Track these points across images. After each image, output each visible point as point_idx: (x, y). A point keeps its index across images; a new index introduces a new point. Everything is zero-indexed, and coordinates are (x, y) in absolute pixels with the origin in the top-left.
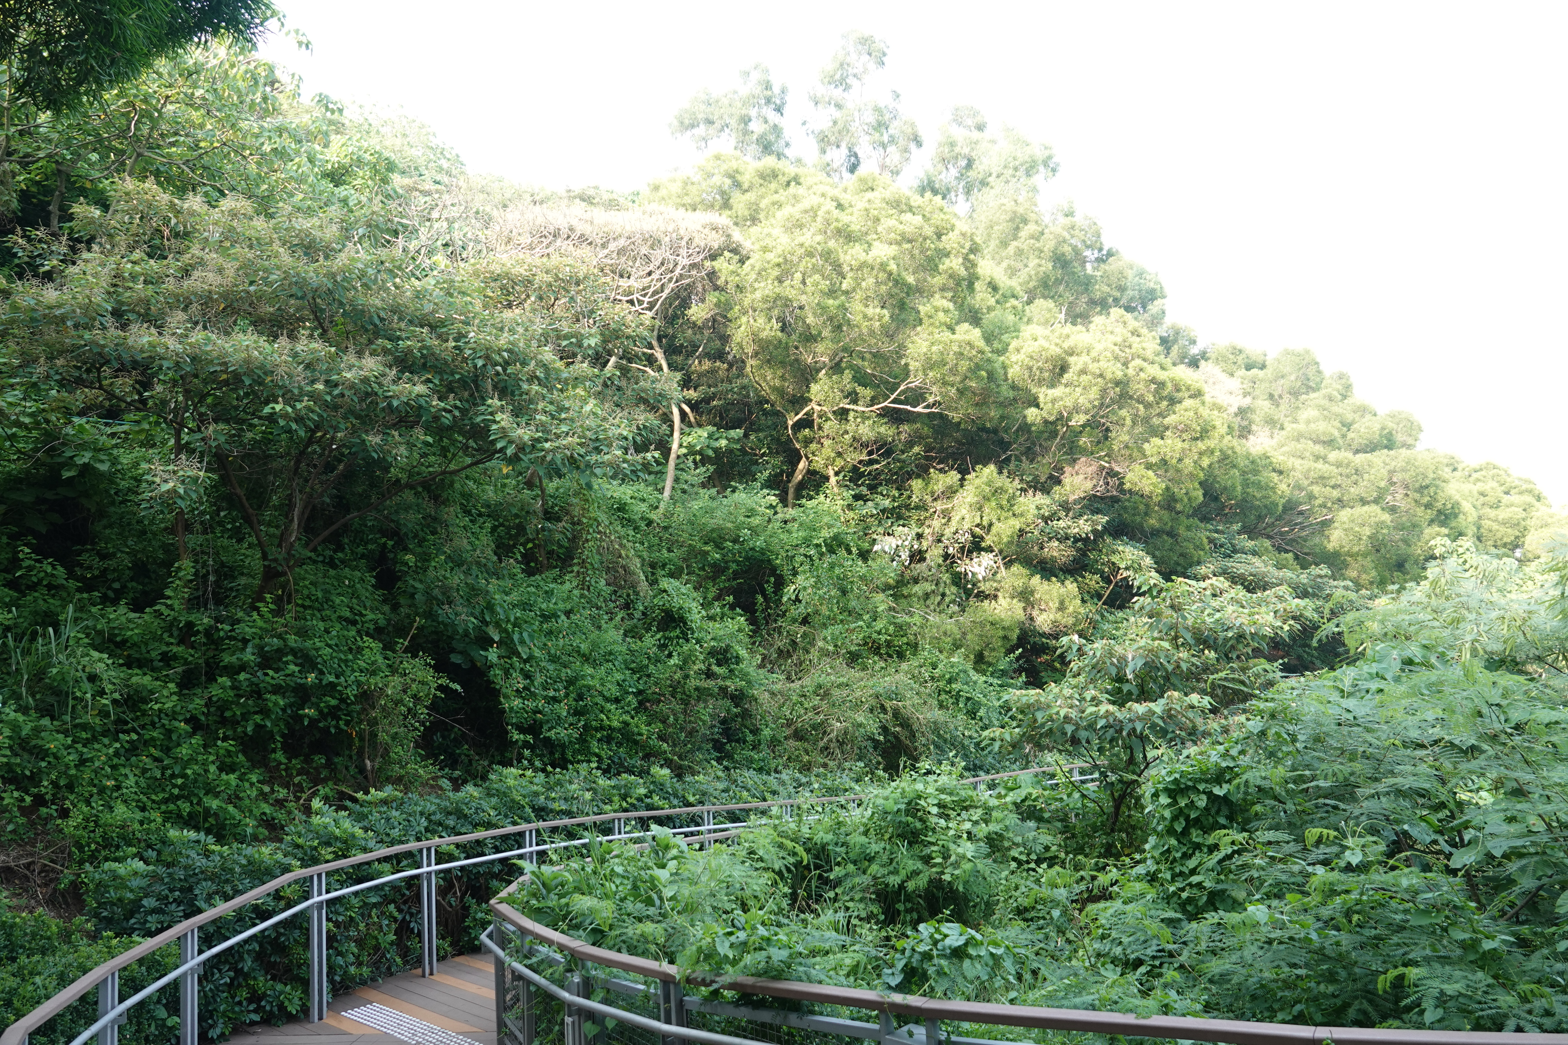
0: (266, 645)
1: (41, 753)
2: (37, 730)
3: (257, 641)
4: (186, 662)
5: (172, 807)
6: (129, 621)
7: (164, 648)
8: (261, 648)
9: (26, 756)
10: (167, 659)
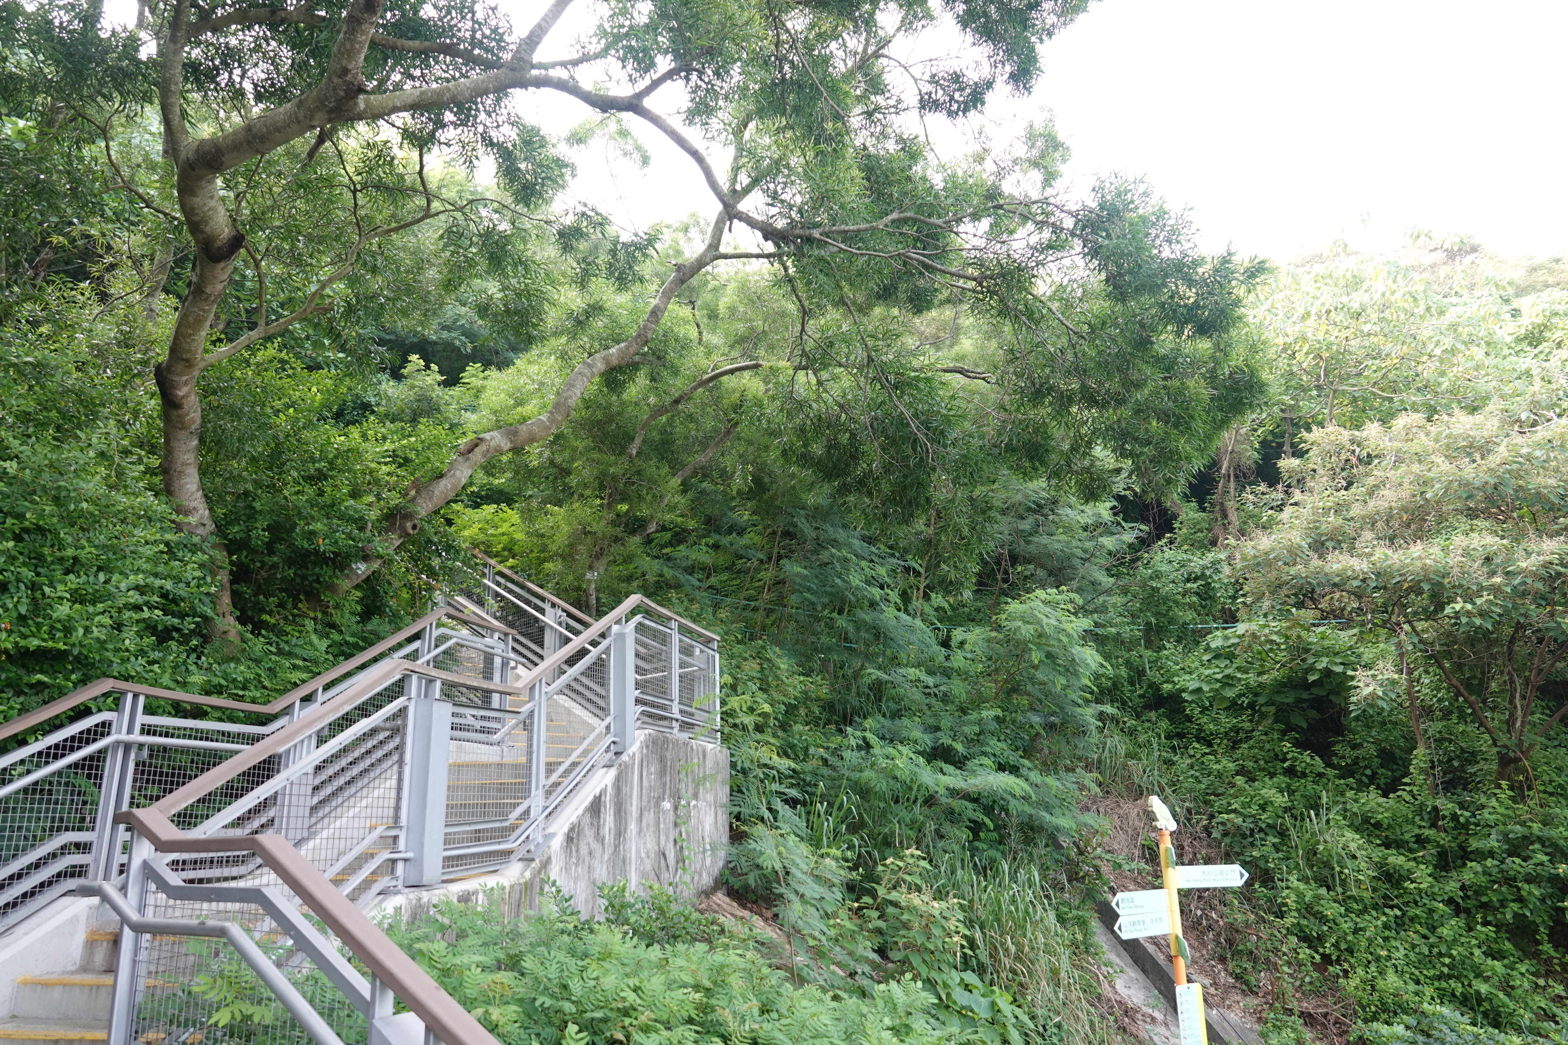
0: (1512, 832)
1: (1323, 919)
2: (1318, 898)
3: (1501, 827)
4: (1438, 845)
5: (1444, 985)
6: (1379, 805)
7: (1417, 831)
8: (1506, 835)
9: (1312, 919)
10: (1421, 841)
